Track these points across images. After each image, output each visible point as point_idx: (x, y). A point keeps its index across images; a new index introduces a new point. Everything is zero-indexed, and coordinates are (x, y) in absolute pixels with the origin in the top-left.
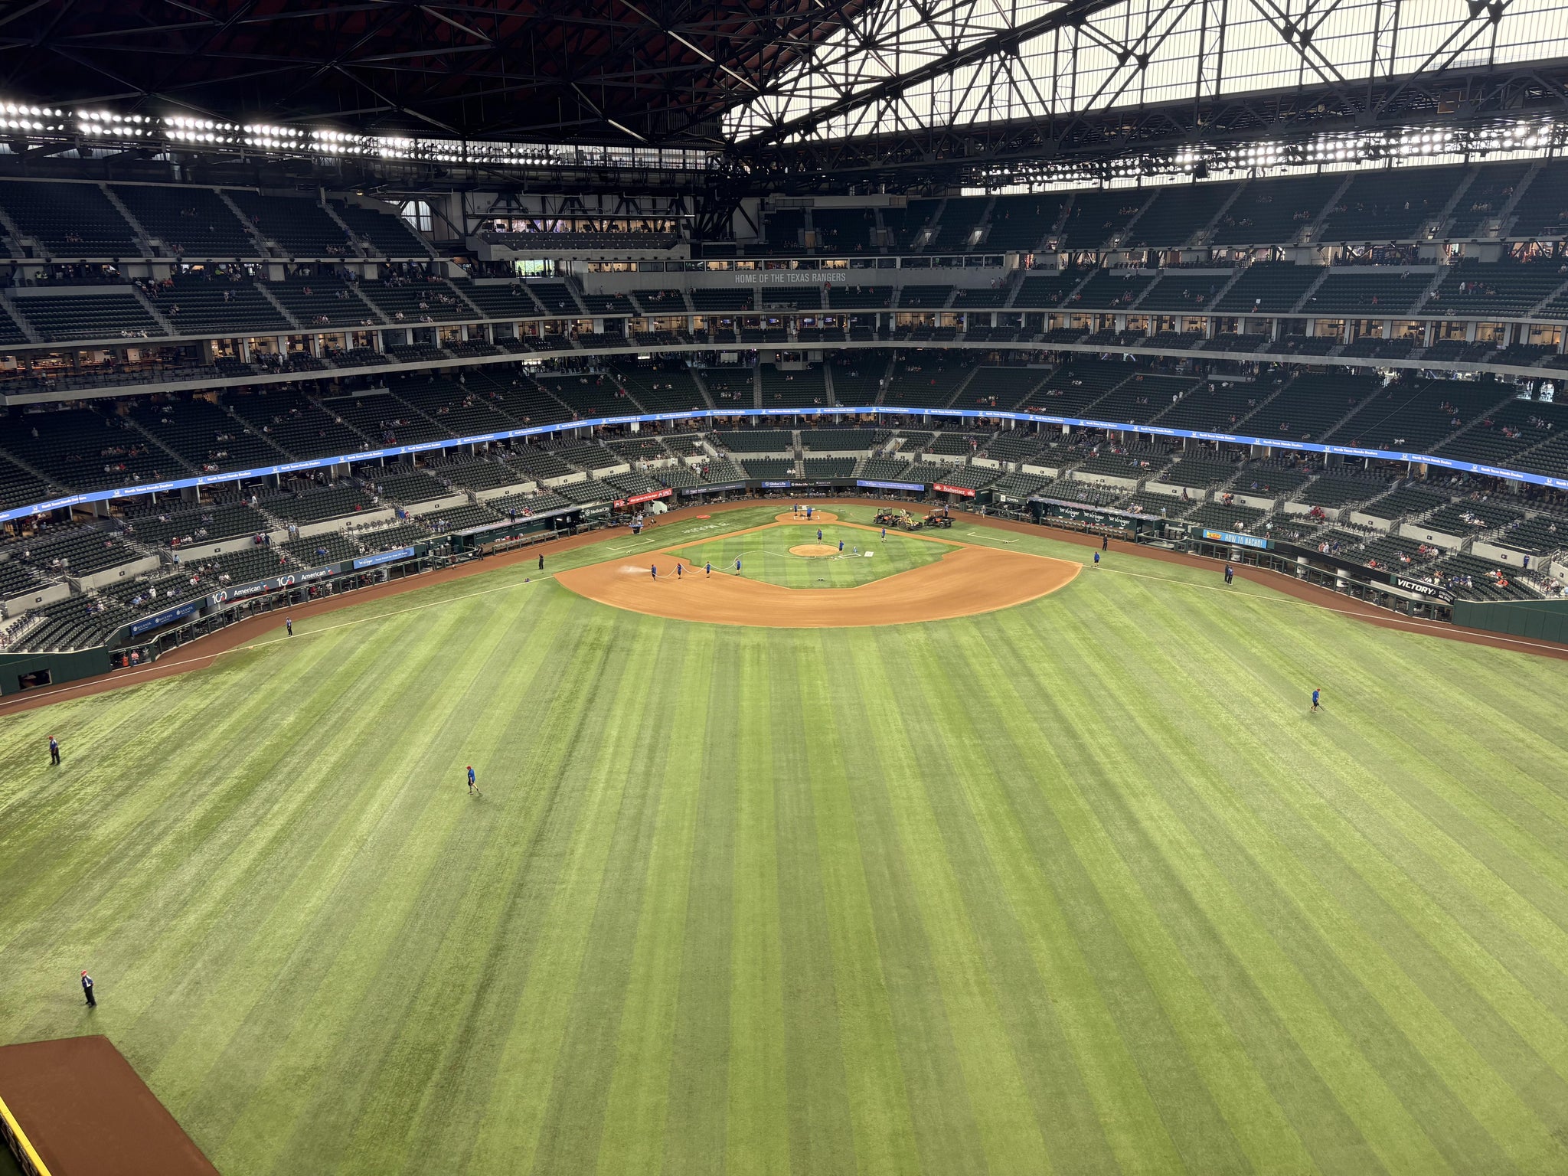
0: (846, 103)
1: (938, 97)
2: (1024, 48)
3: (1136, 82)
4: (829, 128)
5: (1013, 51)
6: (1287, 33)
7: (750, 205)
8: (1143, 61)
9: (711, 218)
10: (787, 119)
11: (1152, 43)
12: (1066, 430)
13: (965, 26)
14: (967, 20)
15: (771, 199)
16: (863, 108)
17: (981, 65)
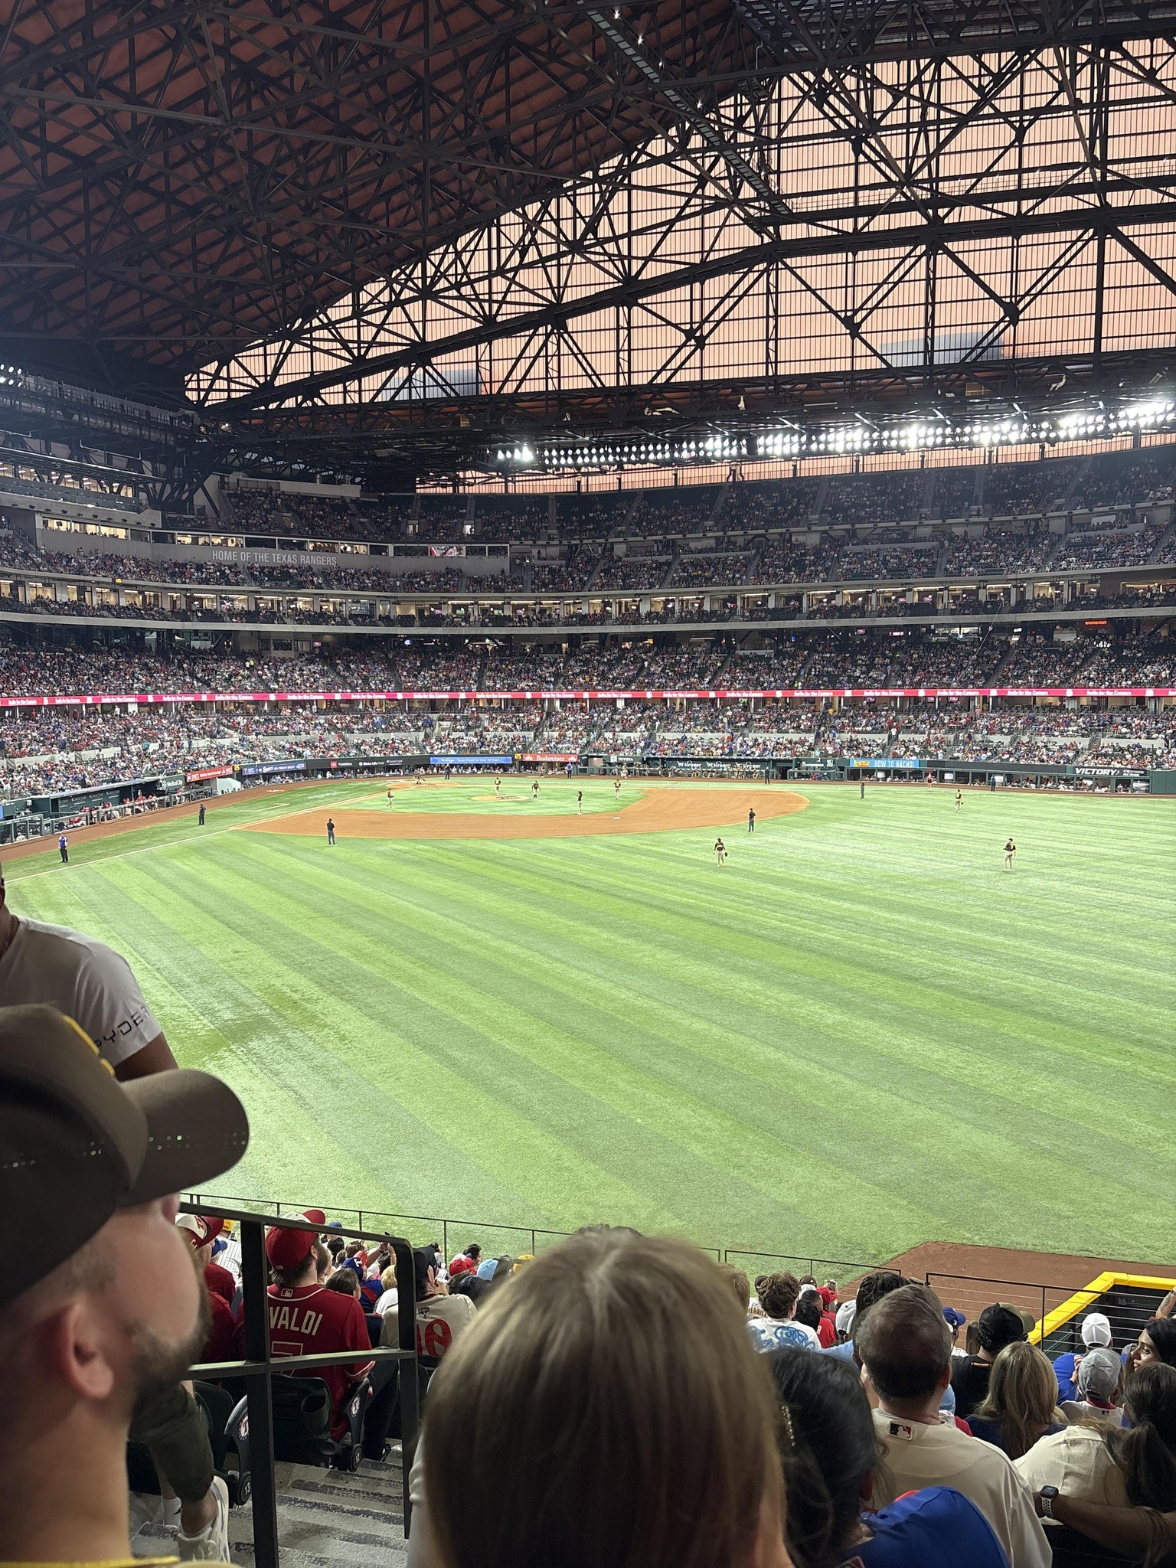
0: (360, 368)
1: (482, 364)
2: (572, 324)
3: (695, 361)
4: (345, 392)
5: (560, 327)
6: (848, 322)
7: (212, 482)
8: (701, 343)
9: (171, 495)
10: (279, 381)
11: (707, 327)
12: (620, 704)
13: (503, 301)
14: (506, 293)
15: (232, 478)
16: (388, 373)
17: (531, 337)
